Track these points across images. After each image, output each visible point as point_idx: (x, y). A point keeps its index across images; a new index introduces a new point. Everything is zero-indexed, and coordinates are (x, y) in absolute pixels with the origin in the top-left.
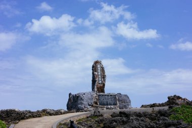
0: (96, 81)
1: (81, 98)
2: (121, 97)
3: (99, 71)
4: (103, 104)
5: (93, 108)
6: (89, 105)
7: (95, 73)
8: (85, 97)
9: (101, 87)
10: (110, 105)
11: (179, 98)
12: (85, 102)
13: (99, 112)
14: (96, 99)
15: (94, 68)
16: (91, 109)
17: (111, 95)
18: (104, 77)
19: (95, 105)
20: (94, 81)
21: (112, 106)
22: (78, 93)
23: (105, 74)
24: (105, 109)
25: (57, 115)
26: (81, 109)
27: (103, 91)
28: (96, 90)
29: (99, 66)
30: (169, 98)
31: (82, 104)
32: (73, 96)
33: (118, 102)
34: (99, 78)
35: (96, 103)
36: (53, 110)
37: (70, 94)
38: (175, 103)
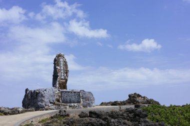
0: (58, 76)
1: (42, 95)
2: (85, 94)
3: (62, 65)
4: (65, 102)
5: (54, 106)
6: (51, 103)
7: (57, 67)
8: (46, 94)
9: (63, 83)
10: (73, 103)
11: (139, 96)
12: (46, 100)
13: (65, 111)
14: (59, 96)
15: (56, 62)
16: (53, 107)
17: (75, 92)
18: (67, 72)
19: (57, 103)
20: (55, 77)
21: (75, 104)
22: (38, 89)
23: (68, 69)
24: (68, 107)
25: (13, 114)
26: (42, 108)
27: (65, 87)
28: (58, 86)
29: (61, 60)
30: (129, 96)
31: (42, 101)
32: (31, 92)
33: (81, 100)
34: (61, 73)
35: (58, 101)
36: (8, 108)
37: (27, 90)
38: (136, 101)
